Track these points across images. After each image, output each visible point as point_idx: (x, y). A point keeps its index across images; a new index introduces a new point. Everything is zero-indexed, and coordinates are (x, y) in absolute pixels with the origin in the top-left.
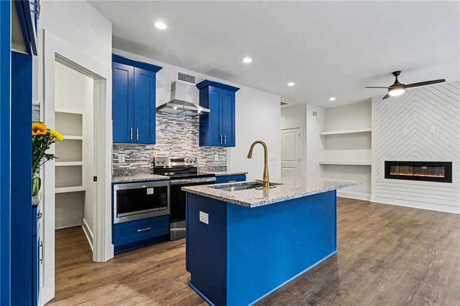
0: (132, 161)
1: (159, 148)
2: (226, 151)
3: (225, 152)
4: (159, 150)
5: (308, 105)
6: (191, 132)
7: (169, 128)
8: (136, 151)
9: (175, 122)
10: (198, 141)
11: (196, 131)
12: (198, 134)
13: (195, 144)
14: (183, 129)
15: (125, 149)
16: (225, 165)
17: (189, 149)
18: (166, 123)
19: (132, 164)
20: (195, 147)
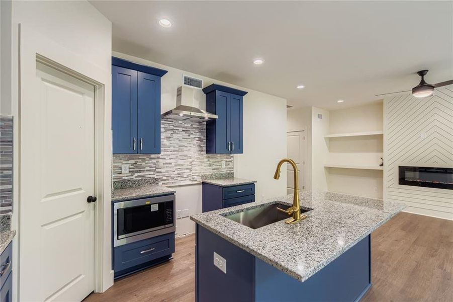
0: (137, 172)
1: (165, 157)
2: (233, 157)
3: (232, 159)
4: (165, 159)
5: (313, 108)
6: (198, 139)
7: (175, 136)
8: (140, 160)
9: (181, 129)
10: (205, 148)
11: (202, 138)
12: (205, 141)
13: (202, 151)
14: (189, 136)
15: (129, 160)
16: (232, 172)
17: (196, 157)
18: (172, 130)
19: (136, 175)
20: (202, 155)
